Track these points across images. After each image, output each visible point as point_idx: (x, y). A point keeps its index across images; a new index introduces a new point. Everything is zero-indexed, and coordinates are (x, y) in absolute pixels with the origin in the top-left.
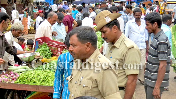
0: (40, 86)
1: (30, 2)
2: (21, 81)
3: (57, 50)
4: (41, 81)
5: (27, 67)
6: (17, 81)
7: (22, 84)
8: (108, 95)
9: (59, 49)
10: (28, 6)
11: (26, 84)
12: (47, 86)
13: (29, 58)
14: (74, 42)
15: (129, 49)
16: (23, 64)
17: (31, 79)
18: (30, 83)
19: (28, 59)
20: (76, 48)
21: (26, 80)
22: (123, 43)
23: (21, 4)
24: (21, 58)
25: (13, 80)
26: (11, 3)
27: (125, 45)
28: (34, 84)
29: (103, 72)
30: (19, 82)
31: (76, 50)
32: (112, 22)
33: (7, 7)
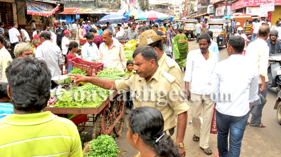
0: (82, 108)
1: (51, 23)
2: (61, 104)
3: (92, 71)
4: (82, 103)
5: (63, 90)
6: (55, 105)
7: (62, 108)
8: (177, 106)
9: (94, 70)
10: (49, 26)
11: (66, 107)
12: (89, 108)
13: (65, 81)
14: (139, 61)
15: (170, 68)
16: (59, 87)
17: (71, 102)
18: (70, 106)
19: (63, 81)
20: (142, 66)
21: (66, 103)
22: (164, 62)
23: (41, 24)
24: (56, 81)
25: (51, 104)
26: (30, 24)
27: (166, 65)
28: (75, 107)
29: (170, 86)
30: (58, 105)
31: (143, 68)
32: (153, 43)
33: (26, 27)
